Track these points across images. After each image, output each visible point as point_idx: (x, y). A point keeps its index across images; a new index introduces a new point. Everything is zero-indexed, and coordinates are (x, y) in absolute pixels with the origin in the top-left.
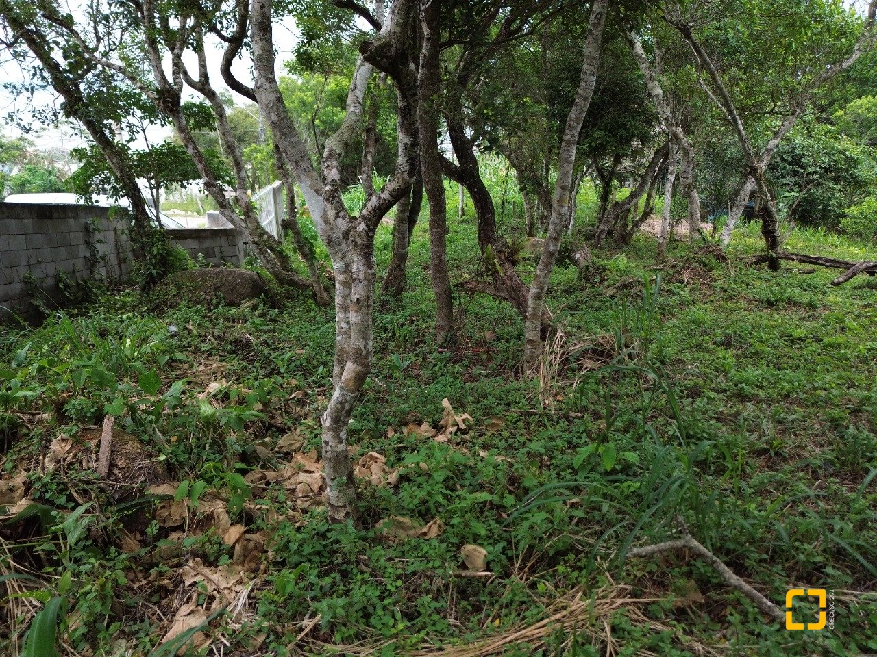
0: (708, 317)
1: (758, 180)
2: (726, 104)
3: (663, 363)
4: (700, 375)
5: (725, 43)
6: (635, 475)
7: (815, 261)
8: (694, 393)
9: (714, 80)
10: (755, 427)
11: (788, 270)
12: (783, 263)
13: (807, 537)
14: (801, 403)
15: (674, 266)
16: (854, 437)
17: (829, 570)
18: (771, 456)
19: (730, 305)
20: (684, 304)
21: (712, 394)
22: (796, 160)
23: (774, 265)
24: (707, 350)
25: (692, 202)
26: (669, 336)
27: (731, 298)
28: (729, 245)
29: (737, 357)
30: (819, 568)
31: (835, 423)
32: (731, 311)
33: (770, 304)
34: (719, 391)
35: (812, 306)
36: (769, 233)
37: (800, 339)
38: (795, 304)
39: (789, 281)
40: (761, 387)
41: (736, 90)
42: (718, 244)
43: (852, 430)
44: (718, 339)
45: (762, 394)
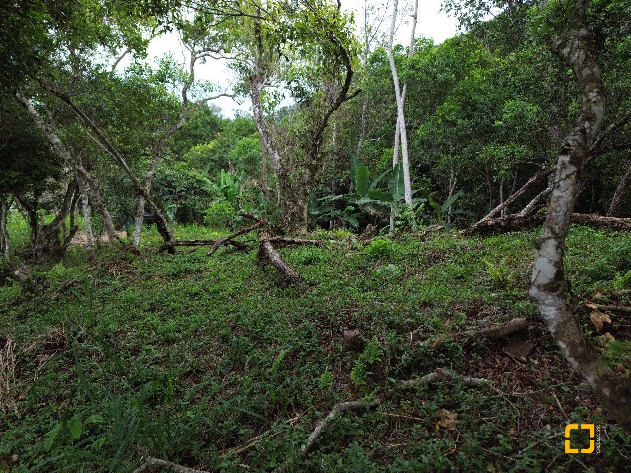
0: (136, 295)
1: (146, 197)
2: (110, 150)
3: (108, 337)
4: (138, 336)
5: (99, 109)
6: (102, 431)
7: (194, 244)
8: (136, 351)
9: (97, 133)
10: (181, 359)
11: (181, 252)
12: (177, 249)
13: (225, 417)
14: (204, 333)
15: (103, 265)
16: (237, 342)
17: (241, 431)
18: (195, 374)
19: (150, 283)
20: (117, 290)
21: (148, 348)
22: (169, 184)
23: (171, 251)
24: (140, 318)
25: (105, 217)
26: (110, 316)
27: (149, 278)
28: (140, 244)
29: (161, 316)
30: (235, 433)
31: (225, 338)
32: (151, 286)
33: (175, 276)
34: (153, 344)
35: (199, 271)
36: (163, 231)
37: (197, 293)
38: (189, 273)
39: (182, 260)
40: (179, 331)
41: (115, 140)
42: (131, 243)
43: (235, 339)
44: (146, 308)
45: (181, 335)
